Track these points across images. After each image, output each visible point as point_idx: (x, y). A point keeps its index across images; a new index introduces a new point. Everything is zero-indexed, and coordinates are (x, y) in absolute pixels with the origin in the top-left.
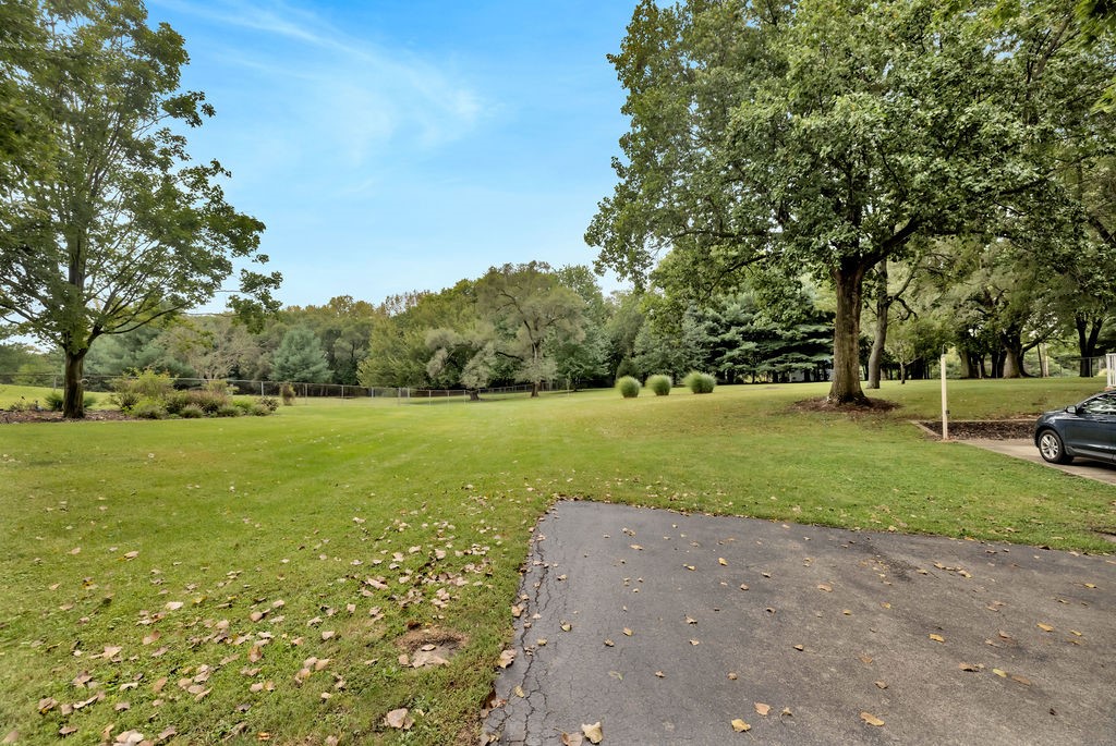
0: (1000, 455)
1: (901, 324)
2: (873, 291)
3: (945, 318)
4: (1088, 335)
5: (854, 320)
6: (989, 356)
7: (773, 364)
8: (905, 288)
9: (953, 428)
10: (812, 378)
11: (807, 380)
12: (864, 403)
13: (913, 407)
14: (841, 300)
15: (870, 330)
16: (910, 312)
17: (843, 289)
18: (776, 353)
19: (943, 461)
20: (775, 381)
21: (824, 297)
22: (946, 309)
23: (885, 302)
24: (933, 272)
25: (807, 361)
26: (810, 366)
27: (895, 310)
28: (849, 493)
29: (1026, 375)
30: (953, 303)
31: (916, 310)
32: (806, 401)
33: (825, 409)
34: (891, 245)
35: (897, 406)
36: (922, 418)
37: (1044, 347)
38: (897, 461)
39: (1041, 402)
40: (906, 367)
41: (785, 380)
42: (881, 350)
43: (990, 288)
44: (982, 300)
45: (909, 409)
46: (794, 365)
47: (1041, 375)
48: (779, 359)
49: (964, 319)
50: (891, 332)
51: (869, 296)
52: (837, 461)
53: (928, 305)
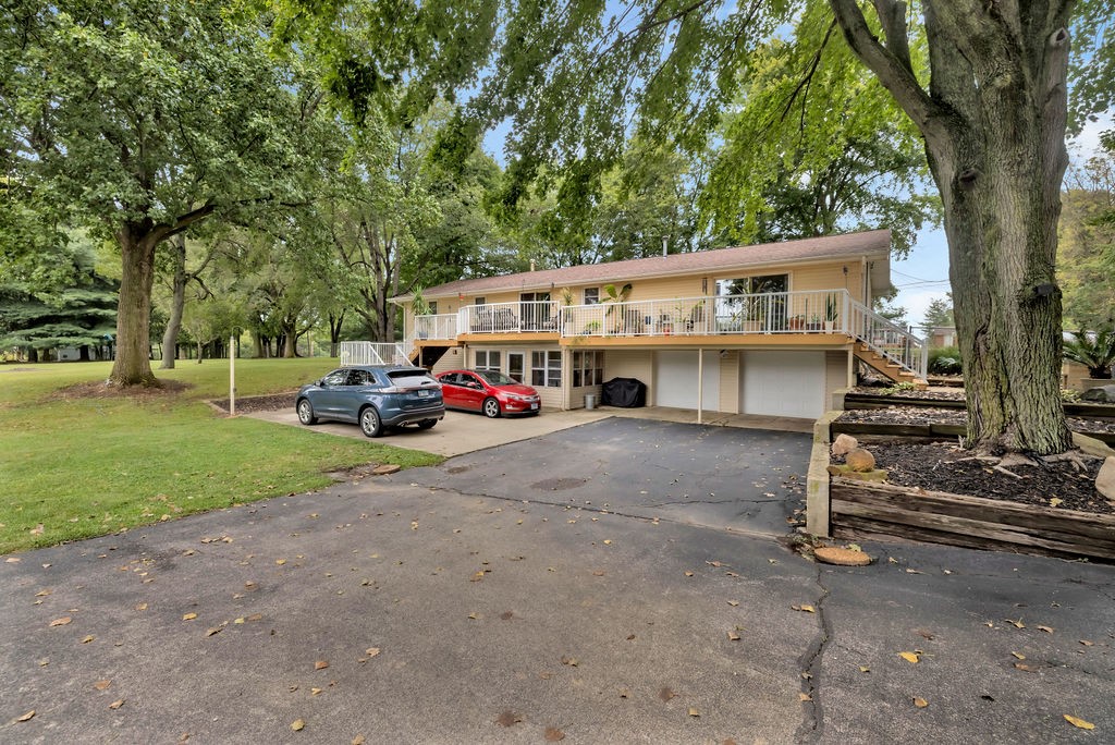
0: (273, 424)
1: (199, 303)
2: (169, 266)
3: (240, 302)
4: (335, 328)
5: (144, 293)
6: (275, 339)
7: (28, 337)
8: (203, 267)
9: (240, 404)
10: (92, 355)
11: (84, 357)
12: (153, 384)
13: (206, 387)
14: (127, 268)
15: (166, 306)
16: (208, 292)
17: (131, 254)
18: (32, 323)
19: (227, 436)
20: (33, 358)
21: (108, 260)
22: (241, 294)
23: (183, 279)
24: (232, 258)
25: (84, 335)
26: (88, 341)
27: (192, 288)
28: (122, 490)
29: (298, 356)
30: (247, 290)
31: (214, 291)
32: (76, 385)
33: (103, 394)
34: (185, 222)
35: (190, 386)
36: (214, 396)
37: (311, 333)
38: (184, 445)
39: (304, 377)
40: (205, 347)
41: (48, 358)
42: (178, 327)
43: (276, 282)
44: (269, 290)
45: (202, 389)
46: (63, 340)
47: (309, 355)
48: (38, 330)
49: (255, 305)
50: (188, 312)
51: (164, 270)
52: (112, 455)
53: (225, 289)
